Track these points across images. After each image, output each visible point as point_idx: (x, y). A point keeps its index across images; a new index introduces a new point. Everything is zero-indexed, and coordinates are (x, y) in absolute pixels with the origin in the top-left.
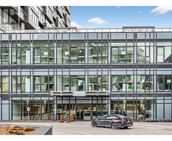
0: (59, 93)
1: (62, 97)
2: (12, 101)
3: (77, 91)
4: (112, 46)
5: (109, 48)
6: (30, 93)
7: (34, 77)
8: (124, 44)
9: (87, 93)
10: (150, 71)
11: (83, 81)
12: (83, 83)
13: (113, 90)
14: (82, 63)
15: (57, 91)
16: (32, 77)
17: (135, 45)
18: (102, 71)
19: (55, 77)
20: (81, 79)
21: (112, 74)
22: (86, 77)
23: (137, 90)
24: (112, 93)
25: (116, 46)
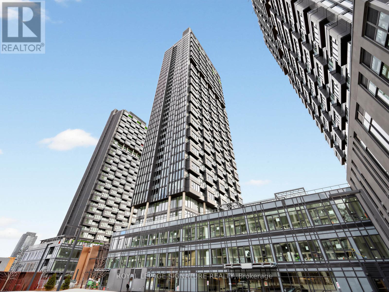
0: (230, 265)
1: (234, 269)
2: (198, 273)
3: (246, 263)
4: (266, 215)
5: (264, 217)
6: (210, 265)
7: (212, 249)
8: (276, 212)
9: (253, 264)
10: (310, 235)
11: (249, 252)
12: (249, 253)
13: (279, 260)
14: (245, 234)
15: (229, 263)
16: (210, 250)
17: (286, 211)
18: (263, 240)
19: (226, 248)
20: (246, 250)
21: (273, 243)
22: (251, 247)
23: (304, 260)
24: (278, 264)
25: (270, 214)
